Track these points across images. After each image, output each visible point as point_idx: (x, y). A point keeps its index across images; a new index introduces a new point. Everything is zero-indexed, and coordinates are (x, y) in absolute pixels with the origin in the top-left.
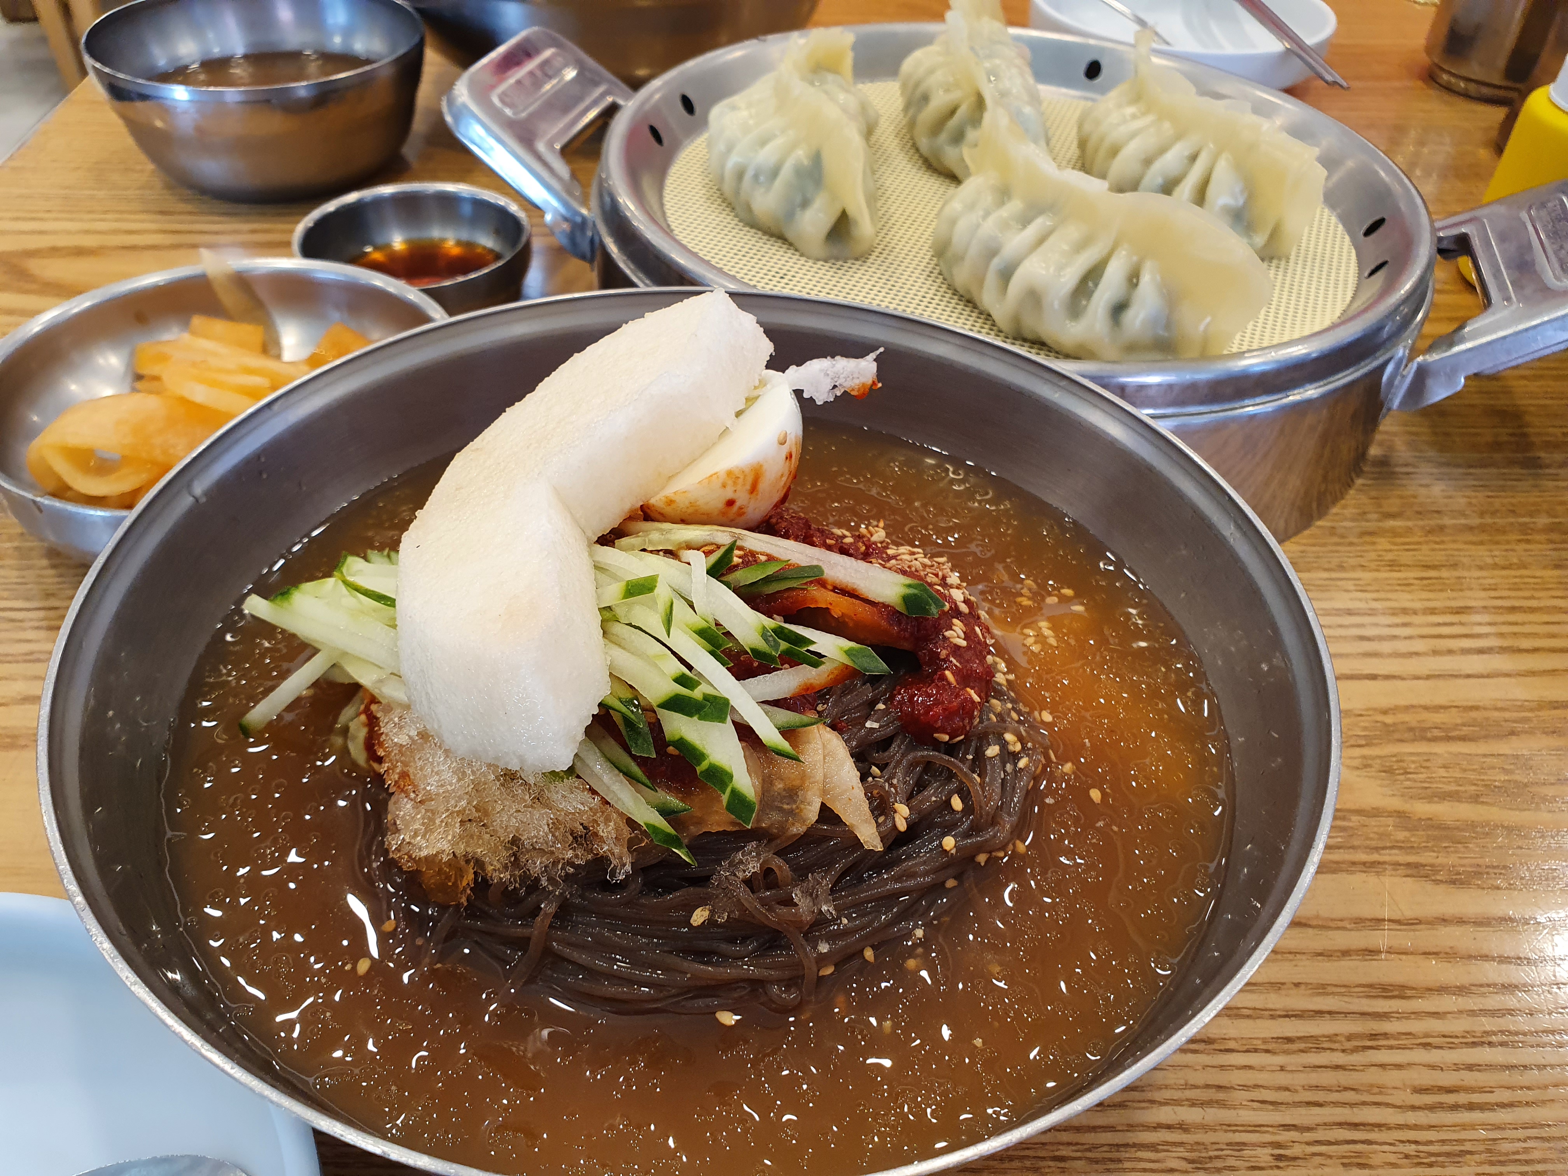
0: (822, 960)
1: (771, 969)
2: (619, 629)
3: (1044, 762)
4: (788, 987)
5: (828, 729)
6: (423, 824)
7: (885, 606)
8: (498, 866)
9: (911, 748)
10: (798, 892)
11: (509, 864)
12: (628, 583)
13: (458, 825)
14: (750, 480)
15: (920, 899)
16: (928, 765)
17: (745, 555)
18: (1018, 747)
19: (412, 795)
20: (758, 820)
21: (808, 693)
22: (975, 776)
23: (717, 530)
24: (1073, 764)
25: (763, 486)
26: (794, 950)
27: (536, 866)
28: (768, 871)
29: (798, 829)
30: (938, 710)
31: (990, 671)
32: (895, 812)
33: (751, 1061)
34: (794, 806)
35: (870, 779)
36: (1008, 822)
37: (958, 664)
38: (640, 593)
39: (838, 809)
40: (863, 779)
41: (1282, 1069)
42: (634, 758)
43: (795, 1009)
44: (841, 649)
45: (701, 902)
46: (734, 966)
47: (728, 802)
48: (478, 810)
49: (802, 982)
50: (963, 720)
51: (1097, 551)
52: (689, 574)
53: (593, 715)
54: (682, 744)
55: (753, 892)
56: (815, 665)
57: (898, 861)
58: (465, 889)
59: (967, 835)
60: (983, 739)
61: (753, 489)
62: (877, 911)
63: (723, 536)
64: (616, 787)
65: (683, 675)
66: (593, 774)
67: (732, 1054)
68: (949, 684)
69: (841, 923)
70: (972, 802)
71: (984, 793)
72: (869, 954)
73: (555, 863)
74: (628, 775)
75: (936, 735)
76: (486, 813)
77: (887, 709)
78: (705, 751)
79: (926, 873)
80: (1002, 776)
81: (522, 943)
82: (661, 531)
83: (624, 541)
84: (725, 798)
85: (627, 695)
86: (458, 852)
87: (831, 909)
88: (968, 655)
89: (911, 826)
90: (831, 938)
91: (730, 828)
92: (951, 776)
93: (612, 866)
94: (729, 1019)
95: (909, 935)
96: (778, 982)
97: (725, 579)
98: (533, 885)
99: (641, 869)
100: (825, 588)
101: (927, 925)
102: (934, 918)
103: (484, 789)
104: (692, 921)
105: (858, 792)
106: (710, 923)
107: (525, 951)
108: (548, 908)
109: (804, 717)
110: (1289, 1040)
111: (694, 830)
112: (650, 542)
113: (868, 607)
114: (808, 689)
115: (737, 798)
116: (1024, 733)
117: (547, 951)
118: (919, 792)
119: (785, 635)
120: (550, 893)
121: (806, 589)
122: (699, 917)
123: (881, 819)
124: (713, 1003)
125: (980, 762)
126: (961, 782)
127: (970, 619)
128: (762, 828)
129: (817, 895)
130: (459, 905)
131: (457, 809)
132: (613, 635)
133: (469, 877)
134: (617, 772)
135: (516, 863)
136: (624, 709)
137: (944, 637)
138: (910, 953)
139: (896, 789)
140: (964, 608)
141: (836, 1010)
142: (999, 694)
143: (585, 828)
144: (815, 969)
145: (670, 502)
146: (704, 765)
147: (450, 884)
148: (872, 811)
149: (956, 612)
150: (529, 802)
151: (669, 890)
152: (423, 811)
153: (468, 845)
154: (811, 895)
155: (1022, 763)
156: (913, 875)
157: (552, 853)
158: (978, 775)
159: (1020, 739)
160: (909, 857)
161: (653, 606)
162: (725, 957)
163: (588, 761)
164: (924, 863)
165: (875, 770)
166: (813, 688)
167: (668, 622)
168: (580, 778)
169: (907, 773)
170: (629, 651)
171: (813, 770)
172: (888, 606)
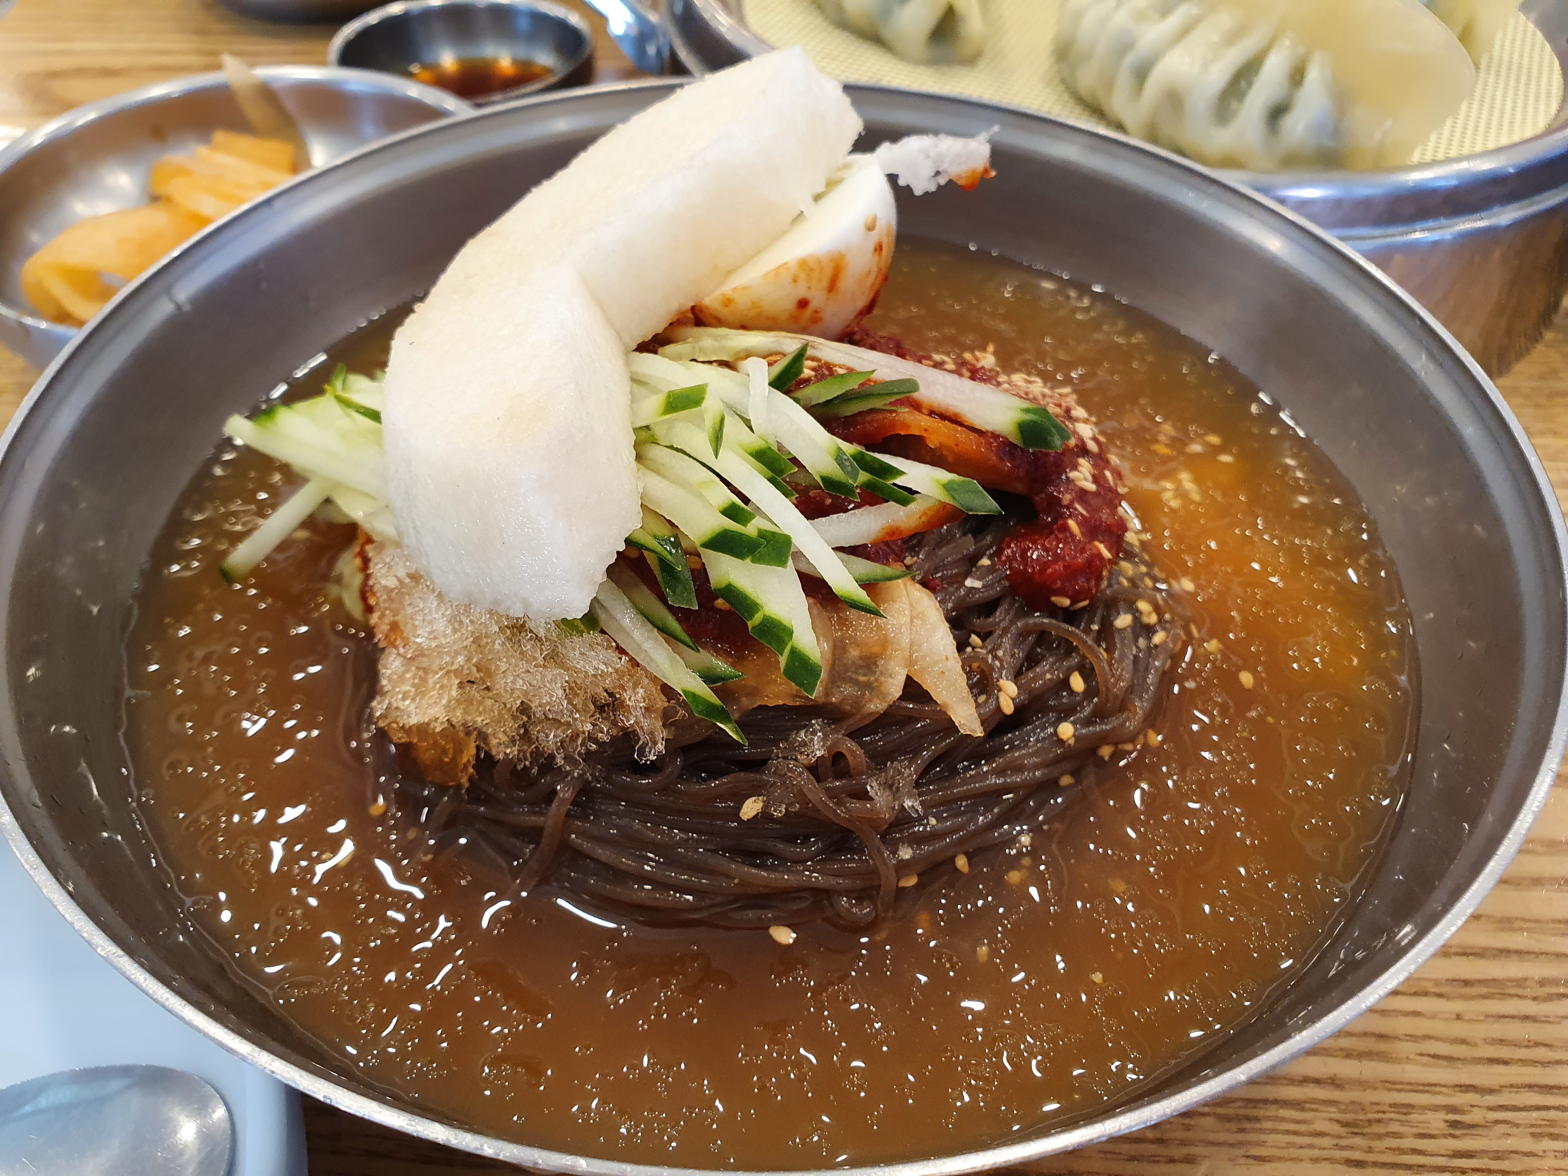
0: (903, 867)
1: (838, 876)
2: (657, 453)
3: (1184, 637)
4: (860, 900)
5: (918, 586)
6: (413, 685)
7: (995, 436)
8: (504, 739)
9: (1021, 614)
10: (874, 784)
11: (517, 738)
12: (670, 394)
13: (455, 687)
14: (828, 273)
15: (1026, 799)
16: (1043, 636)
17: (820, 367)
18: (1153, 619)
19: (402, 650)
20: (827, 694)
21: (894, 538)
22: (1102, 650)
23: (785, 337)
24: (1220, 641)
25: (846, 283)
26: (869, 854)
27: (551, 739)
28: (837, 757)
29: (876, 706)
30: (1059, 566)
31: (1122, 526)
32: (1000, 690)
33: (811, 989)
34: (872, 679)
35: (969, 649)
36: (1140, 706)
37: (1084, 513)
38: (684, 408)
39: (927, 684)
40: (961, 647)
41: (1459, 1017)
42: (670, 608)
43: (868, 928)
44: (938, 481)
45: (754, 791)
46: (792, 871)
47: (787, 664)
48: (478, 670)
49: (878, 893)
50: (1088, 581)
51: (1250, 392)
52: (747, 386)
53: (618, 552)
54: (730, 592)
55: (818, 781)
56: (904, 502)
57: (1000, 752)
58: (465, 767)
59: (1088, 722)
60: (1112, 606)
61: (832, 286)
62: (973, 811)
63: (790, 344)
64: (648, 645)
65: (733, 505)
66: (621, 628)
67: (787, 980)
68: (1073, 536)
69: (928, 823)
70: (1097, 682)
71: (1111, 670)
72: (962, 862)
73: (574, 738)
74: (663, 630)
75: (1053, 599)
76: (489, 674)
77: (994, 564)
78: (758, 601)
79: (1036, 767)
80: (1134, 652)
81: (534, 835)
82: (715, 337)
83: (670, 349)
84: (783, 660)
85: (664, 531)
86: (454, 721)
87: (917, 805)
88: (1096, 502)
89: (1020, 709)
90: (916, 841)
91: (790, 703)
92: (1069, 649)
93: (641, 743)
94: (785, 936)
95: (1013, 840)
96: (848, 893)
97: (793, 395)
98: (547, 764)
99: (681, 748)
100: (920, 411)
101: (1036, 830)
102: (1044, 822)
103: (487, 643)
104: (741, 814)
105: (954, 663)
106: (764, 817)
107: (538, 843)
108: (564, 791)
109: (887, 568)
110: (1467, 983)
111: (748, 703)
112: (701, 350)
113: (972, 436)
114: (894, 533)
115: (799, 661)
116: (1161, 602)
117: (565, 845)
118: (1030, 668)
119: (866, 463)
120: (568, 773)
121: (895, 411)
122: (751, 808)
123: (982, 698)
124: (766, 915)
125: (1107, 633)
126: (1084, 658)
127: (1100, 461)
128: (832, 704)
129: (898, 788)
130: (459, 786)
131: (454, 667)
132: (649, 459)
133: (469, 754)
134: (650, 626)
135: (526, 737)
136: (659, 548)
137: (1067, 478)
138: (1014, 863)
139: (1001, 661)
140: (1092, 446)
141: (920, 931)
142: (1130, 556)
143: (611, 695)
144: (894, 879)
145: (728, 302)
146: (757, 618)
147: (447, 760)
148: (971, 687)
149: (1083, 450)
150: (540, 661)
151: (715, 774)
152: (413, 668)
153: (466, 712)
154: (891, 787)
155: (1159, 638)
156: (1019, 768)
157: (568, 724)
158: (1105, 650)
159: (1157, 608)
160: (1013, 748)
161: (699, 422)
162: (782, 859)
163: (614, 613)
164: (1034, 754)
165: (975, 639)
166: (901, 533)
167: (717, 439)
168: (606, 633)
169: (1015, 644)
170: (668, 479)
171: (896, 634)
172: (999, 436)
